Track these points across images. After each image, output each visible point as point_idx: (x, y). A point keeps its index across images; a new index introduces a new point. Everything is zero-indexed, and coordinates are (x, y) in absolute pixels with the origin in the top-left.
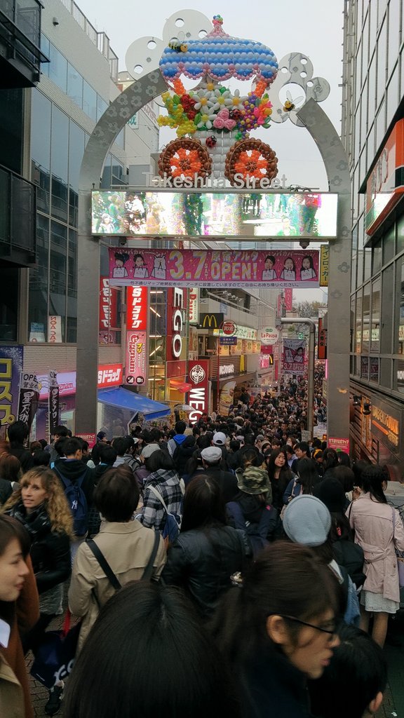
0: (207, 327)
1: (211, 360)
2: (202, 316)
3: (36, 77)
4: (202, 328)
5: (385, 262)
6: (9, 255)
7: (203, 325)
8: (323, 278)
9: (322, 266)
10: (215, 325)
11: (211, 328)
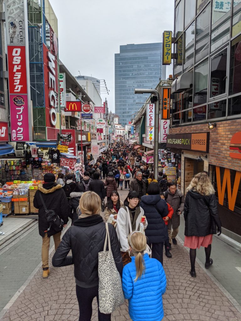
0: (71, 111)
2: (68, 103)
4: (68, 111)
7: (68, 109)
8: (166, 57)
9: (165, 48)
10: (76, 109)
11: (73, 111)
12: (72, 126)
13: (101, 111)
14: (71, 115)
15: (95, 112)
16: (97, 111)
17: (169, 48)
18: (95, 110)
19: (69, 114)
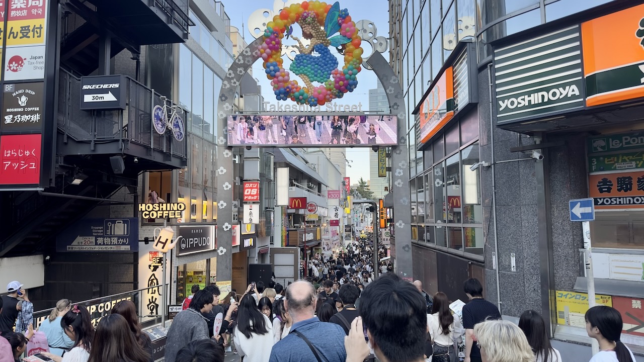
0: (295, 208)
1: (298, 231)
2: (292, 199)
3: (186, 36)
4: (292, 208)
5: (435, 161)
6: (170, 161)
7: (291, 206)
8: (381, 171)
9: (380, 163)
10: (301, 206)
11: (297, 208)
12: (296, 225)
13: (336, 196)
14: (294, 212)
15: (328, 197)
16: (331, 196)
17: (384, 163)
18: (329, 194)
19: (293, 211)
